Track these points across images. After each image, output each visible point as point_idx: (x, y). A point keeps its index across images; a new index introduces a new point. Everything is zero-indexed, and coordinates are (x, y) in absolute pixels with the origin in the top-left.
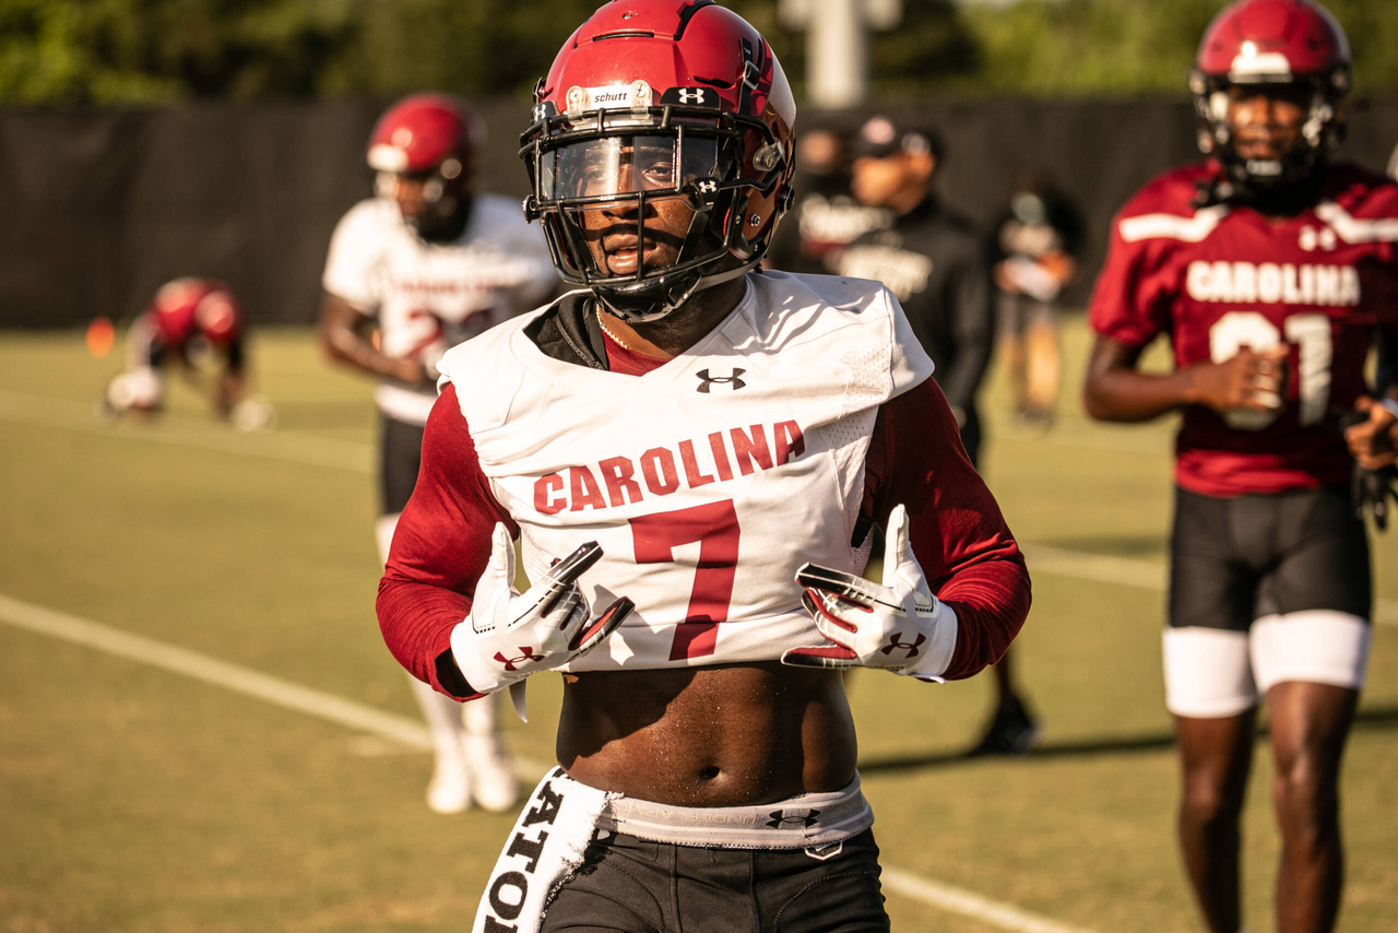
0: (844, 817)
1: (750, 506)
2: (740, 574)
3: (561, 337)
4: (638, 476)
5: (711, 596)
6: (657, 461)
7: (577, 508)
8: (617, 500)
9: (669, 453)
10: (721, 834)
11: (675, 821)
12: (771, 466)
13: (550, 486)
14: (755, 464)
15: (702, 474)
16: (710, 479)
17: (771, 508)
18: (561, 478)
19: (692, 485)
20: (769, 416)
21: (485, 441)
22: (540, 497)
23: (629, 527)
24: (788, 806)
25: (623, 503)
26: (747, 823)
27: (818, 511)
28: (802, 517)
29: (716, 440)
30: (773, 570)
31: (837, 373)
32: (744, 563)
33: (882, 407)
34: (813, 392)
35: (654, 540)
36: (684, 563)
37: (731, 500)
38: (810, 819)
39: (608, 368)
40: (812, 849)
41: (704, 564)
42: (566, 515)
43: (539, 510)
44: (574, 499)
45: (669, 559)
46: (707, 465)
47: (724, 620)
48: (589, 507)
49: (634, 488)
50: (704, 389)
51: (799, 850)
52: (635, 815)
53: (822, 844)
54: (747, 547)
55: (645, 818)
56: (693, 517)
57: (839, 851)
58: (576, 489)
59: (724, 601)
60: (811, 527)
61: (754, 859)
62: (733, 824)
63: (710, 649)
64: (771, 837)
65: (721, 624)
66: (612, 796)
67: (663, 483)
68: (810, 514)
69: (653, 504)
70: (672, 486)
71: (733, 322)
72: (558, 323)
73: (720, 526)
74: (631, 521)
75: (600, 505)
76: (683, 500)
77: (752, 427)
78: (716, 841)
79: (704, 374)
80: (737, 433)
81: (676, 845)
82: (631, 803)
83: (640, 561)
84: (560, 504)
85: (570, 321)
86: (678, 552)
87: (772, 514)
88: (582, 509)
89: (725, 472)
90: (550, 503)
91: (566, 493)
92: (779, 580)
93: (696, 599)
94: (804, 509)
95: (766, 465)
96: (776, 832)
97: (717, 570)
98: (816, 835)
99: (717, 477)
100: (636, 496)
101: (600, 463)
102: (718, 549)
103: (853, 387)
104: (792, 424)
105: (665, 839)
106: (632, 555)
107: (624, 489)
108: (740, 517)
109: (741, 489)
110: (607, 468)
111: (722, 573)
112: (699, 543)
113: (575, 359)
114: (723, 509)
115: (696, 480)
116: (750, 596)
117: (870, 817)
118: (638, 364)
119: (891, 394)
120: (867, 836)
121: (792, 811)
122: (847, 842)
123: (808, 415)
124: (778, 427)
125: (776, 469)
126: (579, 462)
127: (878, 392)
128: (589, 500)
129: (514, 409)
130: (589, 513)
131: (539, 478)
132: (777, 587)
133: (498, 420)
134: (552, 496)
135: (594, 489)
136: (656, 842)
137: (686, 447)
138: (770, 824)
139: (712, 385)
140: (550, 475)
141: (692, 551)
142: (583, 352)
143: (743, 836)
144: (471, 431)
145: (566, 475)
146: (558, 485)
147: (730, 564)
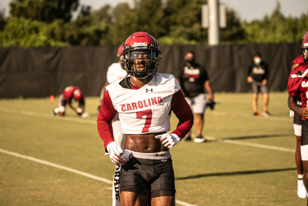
0: (167, 155)
1: (154, 110)
2: (152, 120)
3: (125, 84)
4: (137, 105)
5: (148, 123)
6: (140, 103)
7: (128, 110)
8: (134, 109)
9: (142, 102)
10: (149, 157)
11: (142, 155)
12: (157, 104)
13: (124, 107)
14: (155, 104)
15: (147, 105)
16: (148, 106)
17: (157, 110)
18: (125, 106)
19: (145, 107)
20: (157, 96)
21: (114, 101)
22: (122, 109)
23: (136, 113)
24: (159, 153)
25: (135, 109)
26: (152, 156)
27: (164, 111)
28: (162, 111)
29: (149, 100)
30: (157, 119)
31: (167, 89)
32: (153, 118)
33: (173, 94)
34: (163, 92)
35: (139, 115)
36: (144, 119)
37: (151, 109)
38: (162, 155)
39: (132, 89)
40: (162, 160)
41: (147, 119)
42: (126, 111)
43: (122, 111)
44: (127, 109)
45: (142, 118)
46: (147, 103)
47: (150, 127)
48: (130, 110)
49: (136, 107)
50: (147, 92)
51: (160, 160)
52: (136, 154)
53: (164, 159)
54: (153, 116)
55: (137, 155)
56: (145, 112)
57: (166, 160)
58: (128, 107)
59: (150, 124)
60: (163, 113)
61: (154, 161)
62: (150, 156)
63: (148, 131)
64: (156, 158)
65: (149, 128)
66: (132, 151)
67: (141, 106)
68: (163, 111)
69: (139, 110)
70: (142, 107)
71: (151, 82)
72: (124, 82)
73: (149, 113)
74: (136, 112)
75: (131, 110)
76: (144, 109)
77: (154, 98)
78: (148, 158)
79: (147, 89)
80: (152, 99)
81: (142, 159)
82: (135, 152)
83: (137, 118)
84: (125, 110)
85: (126, 81)
86: (143, 117)
87: (157, 111)
88: (129, 110)
89: (150, 105)
90: (124, 110)
91: (126, 108)
92: (158, 121)
93: (146, 124)
94: (162, 110)
95: (156, 104)
96: (157, 157)
97: (149, 119)
98: (163, 158)
99: (149, 105)
100: (137, 108)
101: (131, 103)
102: (149, 116)
103: (169, 91)
104: (160, 97)
105: (140, 158)
106: (136, 118)
107: (135, 107)
108: (152, 112)
109: (152, 107)
110: (132, 104)
111: (150, 120)
112: (146, 115)
113: (127, 88)
114: (150, 110)
115: (146, 106)
116: (154, 123)
117: (171, 156)
118: (137, 88)
119: (175, 92)
120: (170, 159)
121: (159, 154)
122: (167, 159)
123: (163, 96)
124: (158, 98)
125: (158, 104)
126: (128, 103)
127: (173, 92)
128: (130, 109)
129: (118, 96)
130: (130, 111)
131: (122, 106)
132: (158, 122)
133: (116, 97)
134: (124, 108)
135: (130, 107)
136: (139, 158)
137: (144, 101)
138: (156, 156)
139: (148, 91)
140: (124, 105)
141: (145, 117)
142: (128, 87)
143: (152, 157)
144: (112, 99)
145: (126, 105)
146: (125, 107)
147: (151, 119)
